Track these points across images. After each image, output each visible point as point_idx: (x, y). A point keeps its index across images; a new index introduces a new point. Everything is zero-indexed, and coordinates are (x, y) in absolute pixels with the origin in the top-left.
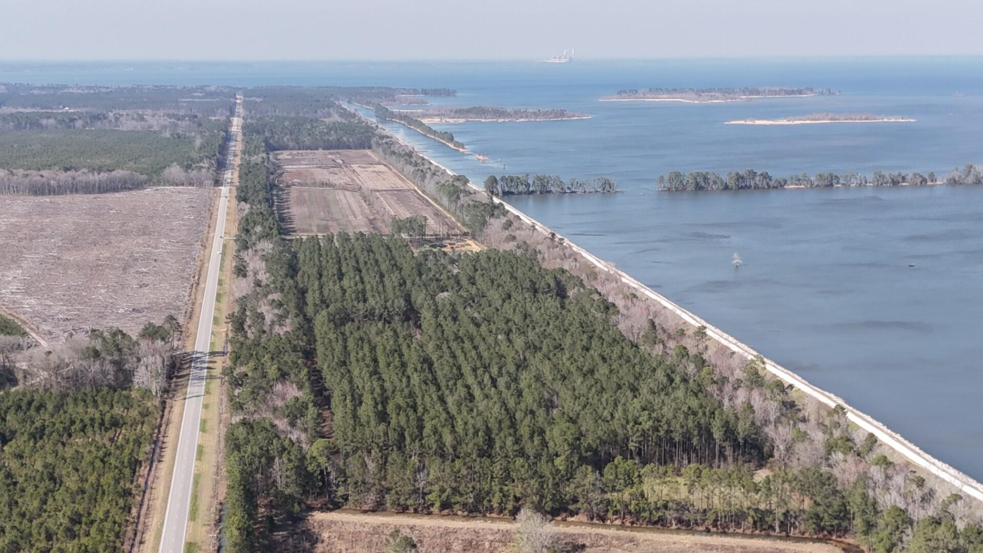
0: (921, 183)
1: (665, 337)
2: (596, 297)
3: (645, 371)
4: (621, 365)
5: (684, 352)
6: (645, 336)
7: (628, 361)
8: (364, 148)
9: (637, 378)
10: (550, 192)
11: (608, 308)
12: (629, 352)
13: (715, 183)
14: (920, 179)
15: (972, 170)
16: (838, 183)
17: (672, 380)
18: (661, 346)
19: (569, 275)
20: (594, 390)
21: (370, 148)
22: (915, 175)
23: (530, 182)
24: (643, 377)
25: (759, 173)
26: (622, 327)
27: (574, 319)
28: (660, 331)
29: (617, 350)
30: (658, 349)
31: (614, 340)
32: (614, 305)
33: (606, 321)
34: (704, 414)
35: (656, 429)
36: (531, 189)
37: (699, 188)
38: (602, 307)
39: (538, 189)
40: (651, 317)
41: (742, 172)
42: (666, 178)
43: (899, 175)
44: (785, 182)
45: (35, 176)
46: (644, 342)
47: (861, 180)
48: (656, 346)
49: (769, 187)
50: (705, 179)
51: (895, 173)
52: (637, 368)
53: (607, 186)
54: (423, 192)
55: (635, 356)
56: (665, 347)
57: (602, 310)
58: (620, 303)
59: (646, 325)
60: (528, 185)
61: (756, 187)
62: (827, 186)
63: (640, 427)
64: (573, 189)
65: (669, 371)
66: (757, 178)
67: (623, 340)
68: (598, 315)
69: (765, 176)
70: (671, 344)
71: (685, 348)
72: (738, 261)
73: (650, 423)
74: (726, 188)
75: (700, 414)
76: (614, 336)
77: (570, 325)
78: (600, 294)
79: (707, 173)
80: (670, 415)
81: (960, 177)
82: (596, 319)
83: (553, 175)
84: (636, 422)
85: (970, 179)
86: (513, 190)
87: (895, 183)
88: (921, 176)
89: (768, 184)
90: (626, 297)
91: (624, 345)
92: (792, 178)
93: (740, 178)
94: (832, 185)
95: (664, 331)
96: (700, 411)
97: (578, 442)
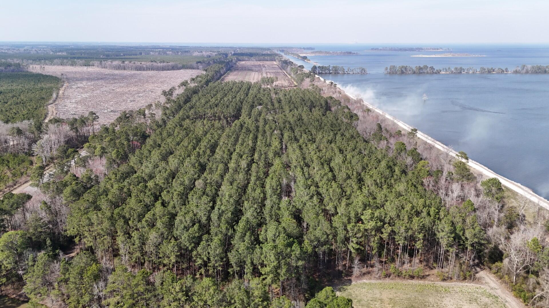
0: (502, 72)
1: (388, 136)
2: (346, 110)
3: (372, 161)
4: (353, 157)
5: (402, 148)
6: (375, 135)
7: (360, 153)
8: (273, 61)
9: (364, 168)
10: (339, 73)
11: (352, 117)
12: (361, 145)
13: (410, 70)
14: (501, 71)
15: (525, 67)
16: (464, 72)
17: (393, 172)
18: (386, 142)
19: (334, 100)
20: (325, 178)
21: (275, 61)
22: (499, 69)
23: (331, 68)
24: (370, 167)
25: (429, 67)
26: (359, 129)
27: (328, 122)
28: (384, 131)
29: (352, 144)
30: (383, 144)
31: (352, 136)
32: (356, 115)
33: (350, 124)
34: (429, 214)
35: (379, 230)
36: (331, 72)
37: (402, 73)
38: (348, 116)
39: (334, 72)
40: (379, 122)
41: (422, 66)
42: (389, 68)
43: (492, 69)
44: (441, 71)
45: (138, 64)
46: (374, 138)
47: (474, 70)
48: (382, 142)
49: (433, 73)
50: (406, 69)
51: (490, 68)
52: (365, 160)
53: (363, 71)
54: (287, 73)
55: (365, 149)
56: (388, 142)
57: (349, 117)
58: (360, 114)
59: (376, 127)
60: (329, 70)
61: (427, 73)
62: (459, 73)
63: (362, 227)
64: (349, 72)
65: (391, 164)
66: (428, 69)
67: (358, 137)
68: (345, 120)
69: (432, 68)
70: (392, 141)
71: (403, 144)
72: (426, 98)
73: (372, 224)
74: (414, 73)
75: (424, 214)
76: (352, 134)
77: (325, 125)
78: (349, 109)
79: (407, 66)
80: (393, 214)
81: (519, 70)
82: (343, 122)
83: (340, 66)
84: (359, 220)
85: (525, 71)
86: (323, 72)
87: (489, 72)
88: (501, 69)
89: (433, 72)
90: (364, 111)
91: (358, 140)
92: (443, 69)
93: (420, 68)
94: (461, 72)
95: (387, 131)
96: (425, 210)
97: (289, 249)
